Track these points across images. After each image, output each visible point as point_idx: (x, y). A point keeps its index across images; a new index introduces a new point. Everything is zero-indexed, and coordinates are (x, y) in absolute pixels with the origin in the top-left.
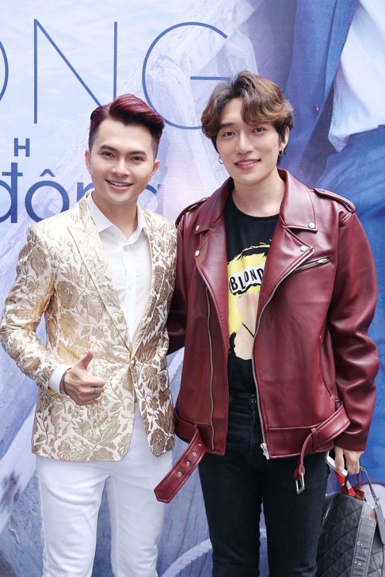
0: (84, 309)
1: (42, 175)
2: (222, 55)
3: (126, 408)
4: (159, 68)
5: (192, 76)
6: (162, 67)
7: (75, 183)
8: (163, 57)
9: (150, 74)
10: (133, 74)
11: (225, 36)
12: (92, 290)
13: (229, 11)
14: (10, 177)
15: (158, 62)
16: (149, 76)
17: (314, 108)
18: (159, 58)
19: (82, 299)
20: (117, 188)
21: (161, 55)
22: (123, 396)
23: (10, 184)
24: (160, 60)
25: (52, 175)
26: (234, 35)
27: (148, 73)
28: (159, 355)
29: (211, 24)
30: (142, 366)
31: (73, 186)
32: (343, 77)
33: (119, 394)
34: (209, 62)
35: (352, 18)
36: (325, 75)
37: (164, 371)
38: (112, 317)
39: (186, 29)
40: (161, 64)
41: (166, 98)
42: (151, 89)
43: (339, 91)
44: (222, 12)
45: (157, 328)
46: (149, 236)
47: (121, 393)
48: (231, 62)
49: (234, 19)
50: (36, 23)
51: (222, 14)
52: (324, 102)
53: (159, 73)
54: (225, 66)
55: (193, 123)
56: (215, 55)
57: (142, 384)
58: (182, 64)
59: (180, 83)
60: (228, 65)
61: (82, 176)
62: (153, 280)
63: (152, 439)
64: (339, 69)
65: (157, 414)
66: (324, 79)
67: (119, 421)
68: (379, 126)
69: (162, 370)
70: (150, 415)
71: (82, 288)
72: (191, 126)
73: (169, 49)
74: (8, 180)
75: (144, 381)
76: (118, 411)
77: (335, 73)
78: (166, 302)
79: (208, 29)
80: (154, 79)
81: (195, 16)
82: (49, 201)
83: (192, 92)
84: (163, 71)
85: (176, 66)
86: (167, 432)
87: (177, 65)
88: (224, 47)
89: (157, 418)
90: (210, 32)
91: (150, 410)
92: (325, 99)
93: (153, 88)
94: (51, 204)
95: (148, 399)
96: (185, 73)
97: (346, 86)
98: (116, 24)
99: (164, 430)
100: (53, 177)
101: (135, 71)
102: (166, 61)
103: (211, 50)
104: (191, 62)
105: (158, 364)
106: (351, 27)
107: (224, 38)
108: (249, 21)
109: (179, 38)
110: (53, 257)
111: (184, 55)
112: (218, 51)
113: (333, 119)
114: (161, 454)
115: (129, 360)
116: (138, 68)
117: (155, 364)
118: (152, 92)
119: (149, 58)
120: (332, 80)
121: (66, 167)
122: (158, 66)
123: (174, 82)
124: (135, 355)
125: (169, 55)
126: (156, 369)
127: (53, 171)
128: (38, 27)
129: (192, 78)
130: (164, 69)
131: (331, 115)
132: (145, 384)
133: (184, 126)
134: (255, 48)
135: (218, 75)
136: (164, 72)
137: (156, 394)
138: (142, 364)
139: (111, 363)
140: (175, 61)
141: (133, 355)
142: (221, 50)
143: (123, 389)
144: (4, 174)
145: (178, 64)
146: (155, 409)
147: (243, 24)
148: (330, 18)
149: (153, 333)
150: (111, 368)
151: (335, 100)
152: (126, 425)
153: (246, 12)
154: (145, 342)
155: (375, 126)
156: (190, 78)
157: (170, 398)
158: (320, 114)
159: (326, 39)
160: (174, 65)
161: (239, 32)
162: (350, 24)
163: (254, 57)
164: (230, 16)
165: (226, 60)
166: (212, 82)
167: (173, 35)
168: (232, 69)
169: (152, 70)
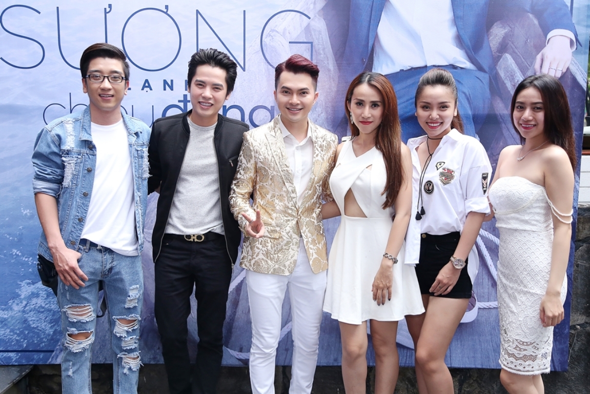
0: (272, 183)
2: (308, 29)
3: (294, 244)
4: (271, 37)
5: (291, 41)
8: (273, 31)
9: (265, 40)
10: (255, 41)
11: (309, 18)
12: (277, 172)
13: (311, 3)
14: (182, 103)
16: (264, 41)
17: (363, 59)
18: (271, 31)
19: (272, 177)
21: (272, 29)
23: (183, 107)
24: (271, 33)
26: (315, 17)
28: (316, 213)
29: (301, 11)
30: (305, 220)
32: (379, 42)
34: (300, 33)
35: (383, 7)
36: (368, 40)
37: (319, 223)
38: (288, 189)
39: (286, 14)
40: (272, 35)
41: (275, 55)
43: (377, 49)
44: (307, 4)
45: (315, 197)
46: (314, 141)
47: (291, 235)
48: (313, 33)
49: (314, 8)
50: (198, 12)
52: (368, 56)
53: (270, 40)
54: (309, 36)
56: (303, 29)
57: (305, 230)
58: (284, 35)
59: (283, 45)
60: (311, 35)
64: (376, 37)
65: (316, 249)
66: (368, 43)
68: (401, 70)
69: (317, 222)
70: (311, 249)
71: (271, 171)
73: (276, 26)
74: (181, 105)
76: (289, 246)
77: (374, 39)
78: (321, 182)
79: (299, 14)
80: (268, 43)
81: (291, 6)
83: (290, 50)
87: (281, 35)
88: (309, 24)
89: (316, 251)
90: (300, 16)
91: (311, 246)
92: (369, 54)
93: (267, 49)
96: (286, 40)
97: (381, 47)
98: (244, 11)
101: (256, 39)
102: (275, 33)
103: (301, 26)
104: (289, 33)
106: (383, 13)
108: (323, 9)
109: (282, 19)
110: (255, 152)
111: (285, 29)
112: (305, 26)
113: (373, 66)
115: (297, 216)
116: (258, 37)
117: (313, 219)
118: (267, 51)
119: (265, 31)
120: (372, 43)
122: (270, 35)
123: (279, 45)
125: (276, 29)
126: (314, 222)
128: (199, 15)
129: (290, 42)
130: (273, 37)
131: (372, 64)
132: (307, 231)
134: (327, 25)
135: (305, 41)
136: (273, 39)
137: (314, 237)
139: (286, 217)
141: (299, 213)
142: (307, 26)
143: (293, 233)
144: (180, 101)
147: (319, 11)
148: (371, 7)
149: (312, 201)
151: (374, 55)
152: (294, 254)
153: (321, 4)
154: (307, 206)
155: (399, 70)
158: (366, 64)
159: (368, 19)
160: (279, 34)
161: (317, 15)
162: (382, 11)
163: (327, 30)
164: (312, 6)
165: (310, 32)
166: (302, 44)
167: (278, 17)
168: (314, 37)
169: (266, 38)
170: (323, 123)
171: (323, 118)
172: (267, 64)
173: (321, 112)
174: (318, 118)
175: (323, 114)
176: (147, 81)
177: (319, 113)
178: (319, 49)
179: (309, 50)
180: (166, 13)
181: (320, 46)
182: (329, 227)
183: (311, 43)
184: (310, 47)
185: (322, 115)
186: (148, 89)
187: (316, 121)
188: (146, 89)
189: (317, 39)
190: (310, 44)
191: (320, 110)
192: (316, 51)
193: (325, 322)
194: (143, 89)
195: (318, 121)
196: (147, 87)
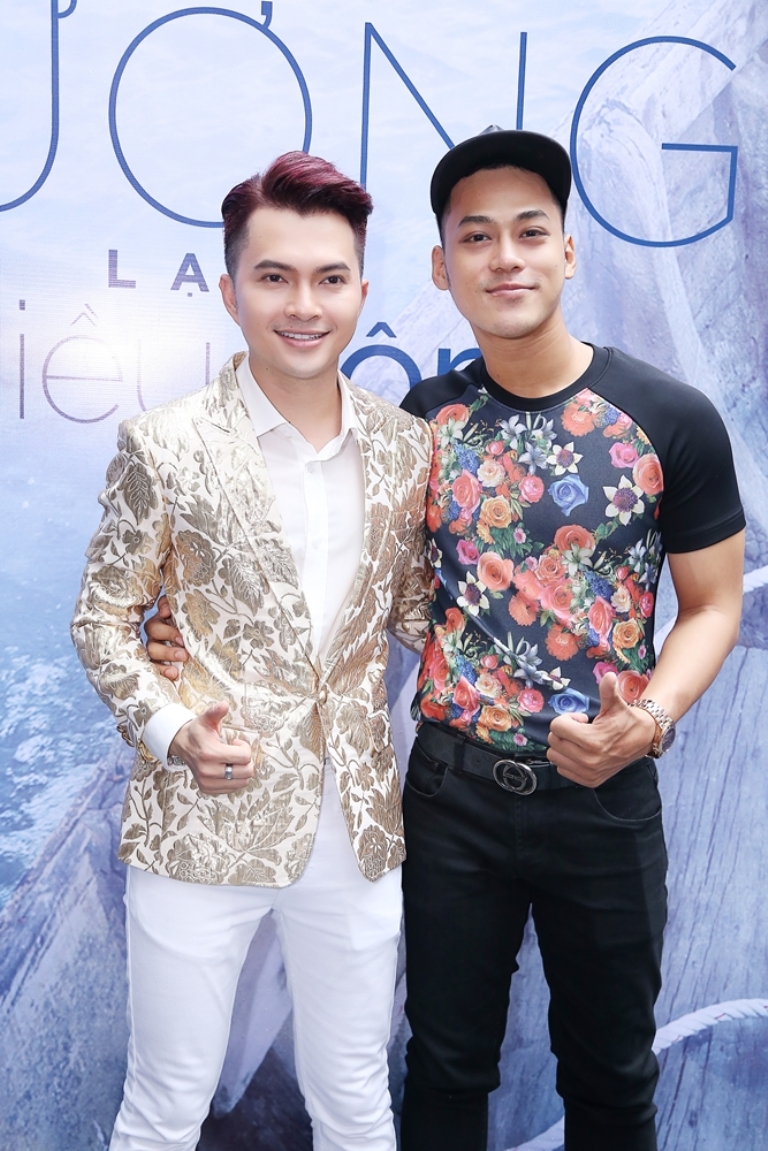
0: (226, 587)
1: (372, 334)
2: (724, 102)
3: (306, 784)
4: (604, 125)
5: (666, 142)
6: (608, 124)
7: (433, 351)
8: (612, 104)
9: (585, 137)
11: (732, 66)
12: (241, 549)
13: (740, 17)
15: (602, 114)
16: (583, 140)
18: (603, 106)
19: (223, 566)
20: (301, 344)
21: (607, 100)
22: (301, 761)
24: (605, 110)
25: (391, 334)
26: (748, 63)
27: (582, 134)
28: (371, 680)
29: (706, 41)
30: (340, 702)
31: (431, 356)
33: (292, 758)
34: (699, 115)
37: (380, 711)
38: (282, 604)
39: (658, 50)
40: (608, 119)
41: (615, 186)
42: (586, 167)
44: (728, 17)
45: (371, 626)
46: (361, 443)
47: (296, 754)
48: (739, 116)
49: (750, 31)
50: (369, 29)
51: (727, 22)
53: (602, 136)
54: (728, 125)
55: (664, 236)
56: (710, 102)
57: (338, 738)
58: (646, 119)
59: (641, 156)
60: (733, 123)
61: (448, 335)
62: (367, 533)
63: (362, 847)
65: (370, 797)
67: (291, 809)
69: (375, 709)
70: (357, 799)
71: (223, 545)
72: (660, 240)
73: (624, 89)
75: (342, 733)
76: (290, 788)
78: (390, 576)
79: (699, 51)
80: (593, 147)
81: (677, 24)
82: (383, 386)
83: (664, 173)
84: (611, 131)
85: (636, 122)
86: (390, 833)
87: (639, 121)
88: (729, 86)
89: (371, 806)
90: (702, 57)
91: (357, 790)
93: (589, 165)
94: (386, 392)
95: (353, 768)
96: (652, 136)
98: (524, 36)
99: (385, 828)
100: (393, 339)
101: (556, 130)
102: (617, 111)
103: (703, 92)
104: (664, 115)
105: (368, 700)
107: (728, 69)
109: (643, 67)
110: (165, 483)
111: (651, 102)
112: (717, 94)
114: (380, 876)
115: (314, 691)
116: (563, 124)
117: (361, 698)
118: (589, 172)
119: (587, 105)
121: (418, 318)
122: (602, 120)
123: (630, 154)
124: (327, 681)
125: (623, 101)
126: (365, 708)
127: (392, 327)
128: (373, 40)
129: (665, 146)
130: (612, 128)
132: (343, 738)
133: (646, 239)
135: (714, 142)
136: (612, 134)
137: (366, 757)
138: (339, 698)
139: (279, 694)
140: (634, 113)
141: (323, 681)
142: (721, 93)
143: (300, 747)
145: (640, 118)
146: (366, 787)
147: (765, 43)
149: (363, 637)
150: (279, 705)
152: (305, 817)
154: (346, 655)
156: (660, 147)
157: (394, 765)
160: (631, 119)
161: (757, 57)
164: (741, 27)
165: (731, 113)
166: (702, 154)
167: (632, 61)
168: (742, 130)
169: (590, 128)
170: (756, 412)
171: (757, 397)
172: (588, 215)
173: (750, 377)
174: (740, 395)
175: (758, 383)
176: (190, 259)
177: (746, 380)
178: (755, 172)
179: (723, 171)
180: (264, 29)
181: (760, 161)
182: (761, 742)
183: (733, 150)
184: (729, 163)
185: (753, 386)
186: (194, 287)
187: (735, 405)
188: (186, 287)
189: (751, 138)
190: (728, 155)
191: (748, 369)
192: (745, 177)
193: (737, 1049)
194: (176, 286)
195: (739, 404)
196: (190, 279)
